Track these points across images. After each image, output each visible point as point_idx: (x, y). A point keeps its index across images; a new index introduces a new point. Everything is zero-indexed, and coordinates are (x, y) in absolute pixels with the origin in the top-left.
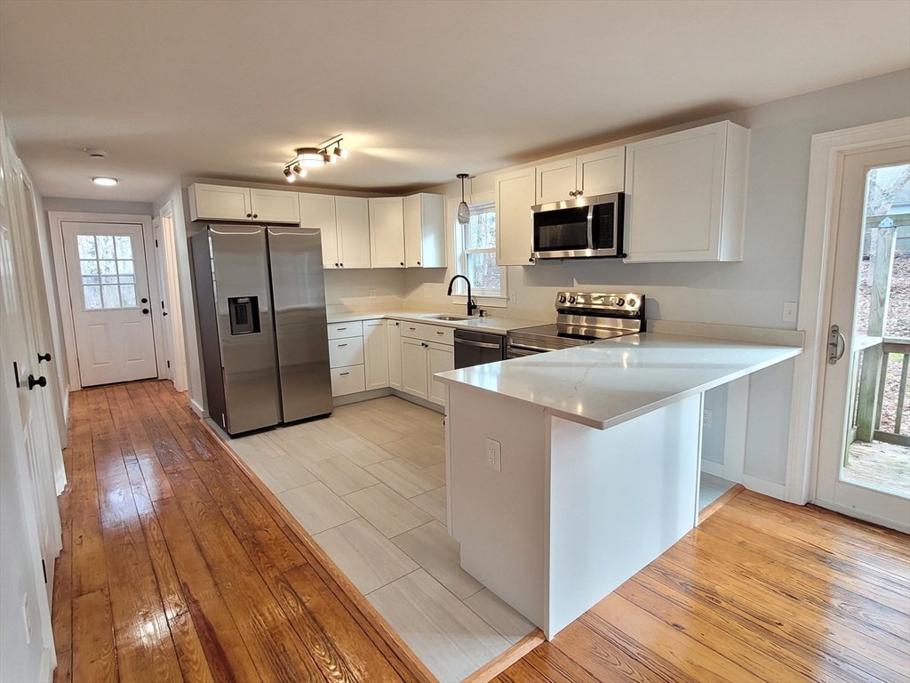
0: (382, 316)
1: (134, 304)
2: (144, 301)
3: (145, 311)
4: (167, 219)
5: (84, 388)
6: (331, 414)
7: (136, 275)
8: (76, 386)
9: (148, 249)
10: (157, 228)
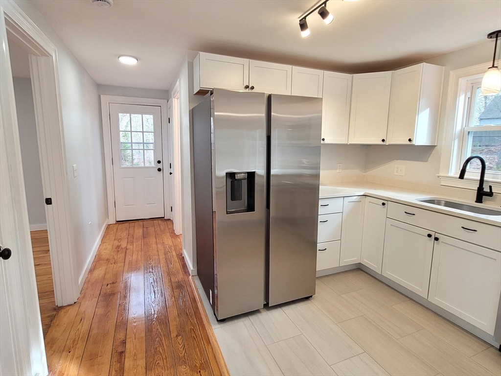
0: (362, 194)
1: (153, 165)
2: (159, 162)
3: (159, 170)
4: (176, 100)
5: (118, 221)
6: (311, 296)
7: (155, 144)
8: (112, 221)
9: (163, 123)
10: (169, 108)
